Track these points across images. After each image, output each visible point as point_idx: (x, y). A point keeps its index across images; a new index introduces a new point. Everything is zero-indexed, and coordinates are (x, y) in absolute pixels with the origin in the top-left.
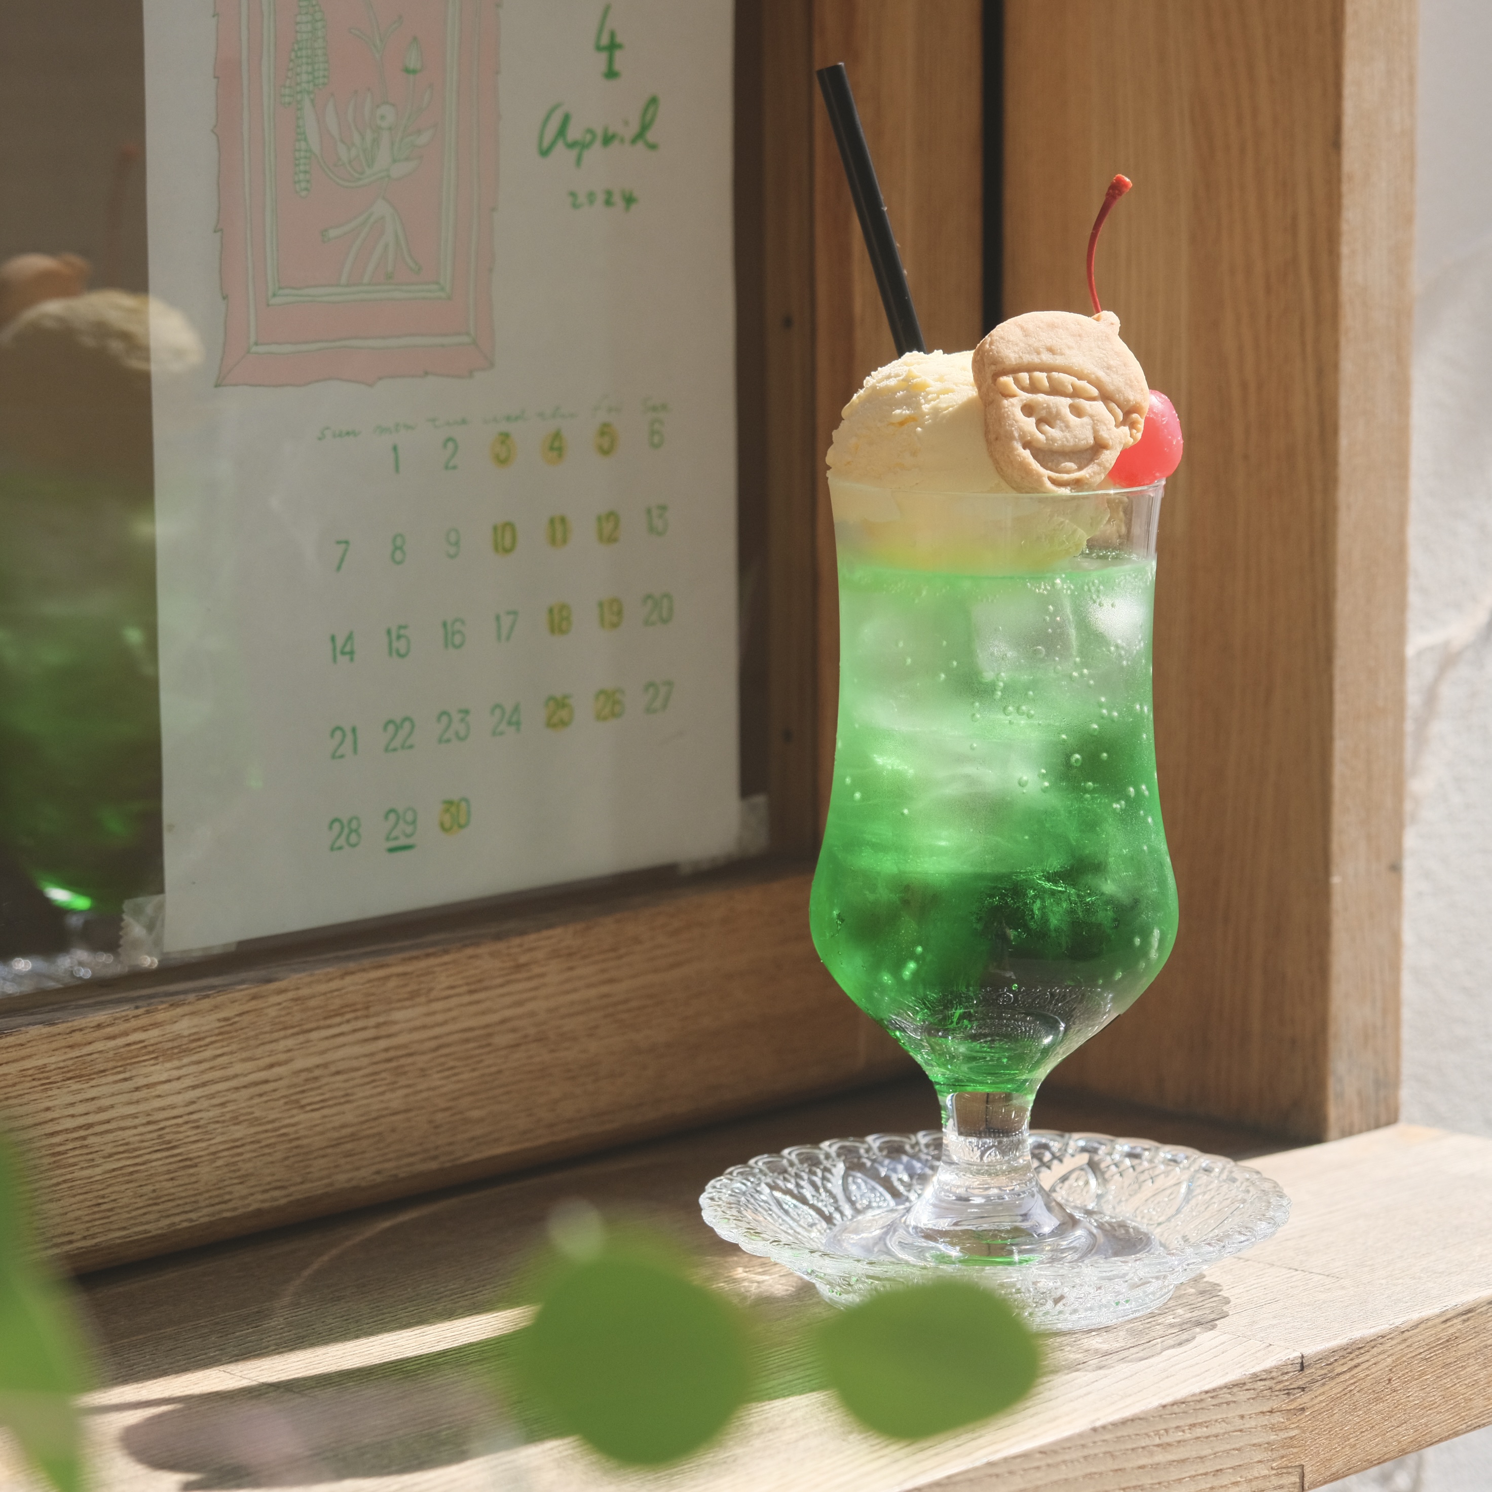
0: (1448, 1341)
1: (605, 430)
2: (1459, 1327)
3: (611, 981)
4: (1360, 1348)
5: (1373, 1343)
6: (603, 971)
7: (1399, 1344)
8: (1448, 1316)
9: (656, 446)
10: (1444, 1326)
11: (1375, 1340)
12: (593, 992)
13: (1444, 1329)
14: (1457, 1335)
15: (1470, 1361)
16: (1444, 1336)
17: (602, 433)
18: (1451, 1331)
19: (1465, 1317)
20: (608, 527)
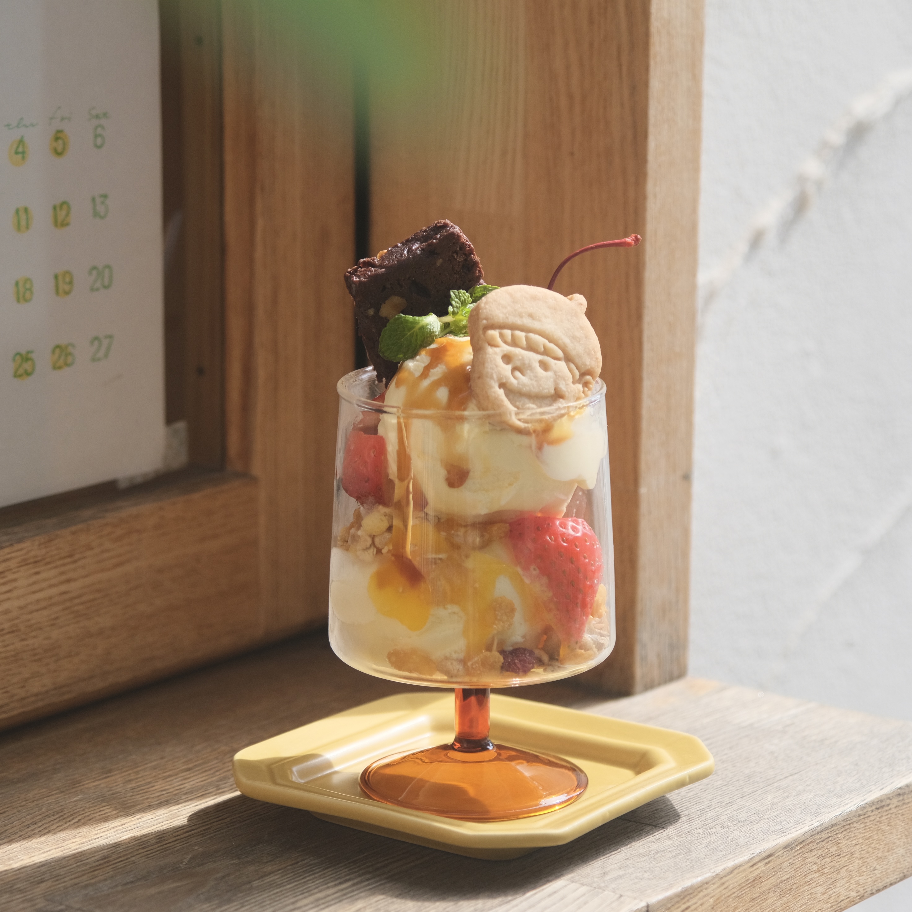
0: (754, 880)
1: (58, 136)
2: (762, 869)
3: (68, 581)
4: (690, 894)
5: (699, 889)
6: (62, 573)
7: (719, 887)
8: (755, 861)
9: (99, 147)
10: (751, 870)
11: (701, 886)
12: (54, 591)
13: (751, 872)
14: (761, 875)
15: (770, 894)
16: (751, 877)
17: (57, 139)
18: (756, 873)
19: (767, 861)
20: (62, 214)
